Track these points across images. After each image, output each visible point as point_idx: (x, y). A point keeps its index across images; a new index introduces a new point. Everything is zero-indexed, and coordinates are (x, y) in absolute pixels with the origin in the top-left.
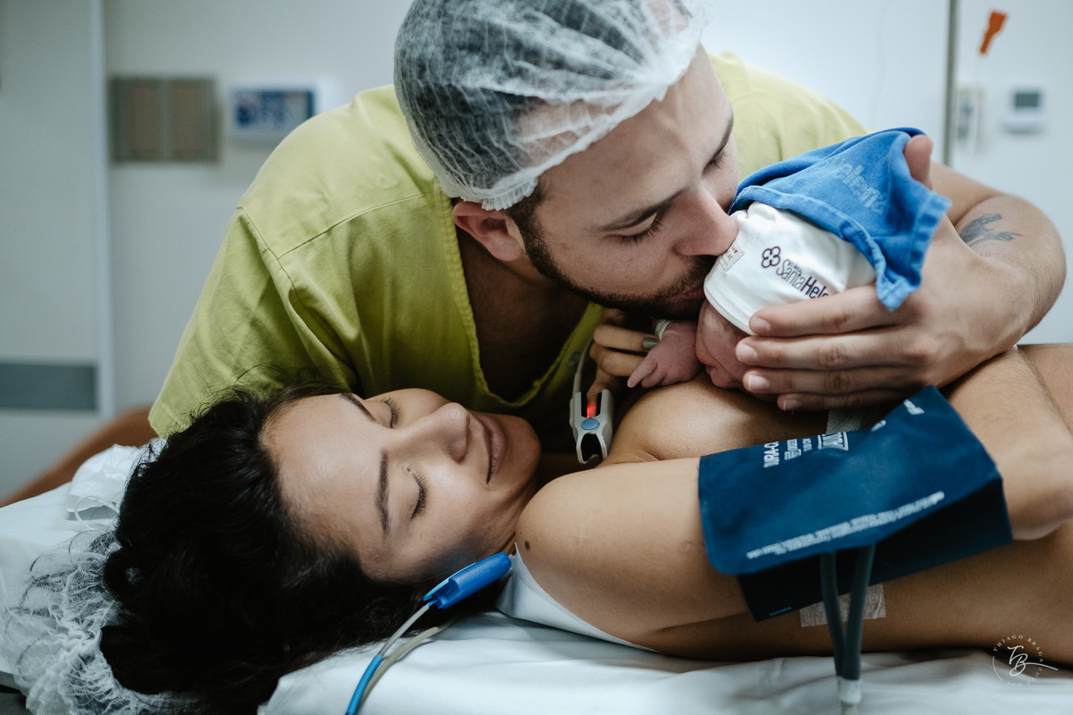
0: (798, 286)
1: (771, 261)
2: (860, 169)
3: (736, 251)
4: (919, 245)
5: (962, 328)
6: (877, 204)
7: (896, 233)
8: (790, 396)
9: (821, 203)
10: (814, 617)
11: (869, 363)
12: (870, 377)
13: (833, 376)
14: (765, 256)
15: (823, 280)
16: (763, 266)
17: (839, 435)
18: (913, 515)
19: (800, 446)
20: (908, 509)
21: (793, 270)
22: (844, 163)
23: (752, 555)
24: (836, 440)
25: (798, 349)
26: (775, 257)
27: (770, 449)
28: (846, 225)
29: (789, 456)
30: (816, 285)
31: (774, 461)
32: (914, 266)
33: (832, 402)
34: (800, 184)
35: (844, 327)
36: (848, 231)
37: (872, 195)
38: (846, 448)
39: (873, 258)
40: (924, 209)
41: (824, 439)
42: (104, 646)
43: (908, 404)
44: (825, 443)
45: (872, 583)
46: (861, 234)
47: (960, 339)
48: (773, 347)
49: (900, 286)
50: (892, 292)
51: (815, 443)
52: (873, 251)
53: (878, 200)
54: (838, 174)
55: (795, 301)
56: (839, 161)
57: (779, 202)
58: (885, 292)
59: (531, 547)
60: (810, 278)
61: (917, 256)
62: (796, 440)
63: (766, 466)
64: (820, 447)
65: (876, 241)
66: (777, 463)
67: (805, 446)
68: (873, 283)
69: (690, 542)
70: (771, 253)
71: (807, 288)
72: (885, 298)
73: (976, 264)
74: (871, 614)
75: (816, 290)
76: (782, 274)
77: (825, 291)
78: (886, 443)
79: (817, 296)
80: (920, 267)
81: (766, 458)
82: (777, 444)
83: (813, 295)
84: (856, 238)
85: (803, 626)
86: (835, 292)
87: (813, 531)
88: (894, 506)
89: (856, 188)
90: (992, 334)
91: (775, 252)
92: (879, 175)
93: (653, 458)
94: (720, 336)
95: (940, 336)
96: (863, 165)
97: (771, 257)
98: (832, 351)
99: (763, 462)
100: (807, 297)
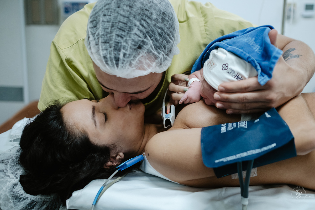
0: (233, 76)
1: (225, 68)
2: (254, 39)
3: (214, 64)
4: (272, 65)
5: (284, 90)
6: (259, 51)
7: (264, 61)
8: (230, 110)
9: (241, 50)
10: (235, 176)
11: (255, 101)
12: (255, 105)
13: (243, 105)
14: (223, 66)
15: (241, 75)
16: (223, 70)
17: (245, 122)
18: (266, 150)
19: (232, 125)
20: (265, 149)
21: (232, 71)
22: (249, 37)
23: (217, 161)
24: (243, 124)
25: (233, 96)
26: (226, 67)
27: (223, 126)
28: (249, 58)
29: (229, 129)
30: (239, 76)
31: (224, 131)
32: (270, 72)
33: (243, 112)
34: (234, 43)
35: (247, 90)
36: (249, 60)
37: (257, 48)
38: (247, 127)
39: (257, 68)
40: (274, 54)
41: (240, 123)
42: (21, 181)
43: (266, 114)
44: (240, 125)
45: (254, 167)
46: (253, 61)
47: (283, 94)
48: (225, 95)
49: (265, 78)
50: (263, 80)
51: (237, 125)
52: (257, 66)
53: (259, 49)
54: (247, 41)
55: (232, 81)
56: (247, 36)
57: (228, 49)
58: (261, 80)
59: (150, 155)
60: (237, 74)
61: (271, 69)
62: (231, 123)
63: (222, 132)
64: (238, 127)
65: (259, 63)
66: (225, 131)
67: (234, 126)
68: (257, 76)
69: (198, 155)
70: (225, 66)
71: (236, 77)
72: (261, 82)
73: (289, 69)
74: (253, 175)
75: (239, 78)
76: (229, 72)
77: (242, 78)
78: (259, 126)
79: (239, 79)
80: (272, 72)
81: (222, 129)
82: (225, 124)
83: (238, 79)
84: (252, 62)
85: (232, 179)
86: (245, 79)
87: (235, 154)
88: (260, 147)
89: (252, 45)
90: (293, 91)
91: (227, 65)
92: (260, 41)
93: (188, 127)
94: (208, 90)
95: (277, 93)
96: (255, 38)
97: (225, 67)
98: (244, 98)
99: (221, 131)
100: (236, 80)
